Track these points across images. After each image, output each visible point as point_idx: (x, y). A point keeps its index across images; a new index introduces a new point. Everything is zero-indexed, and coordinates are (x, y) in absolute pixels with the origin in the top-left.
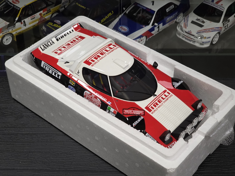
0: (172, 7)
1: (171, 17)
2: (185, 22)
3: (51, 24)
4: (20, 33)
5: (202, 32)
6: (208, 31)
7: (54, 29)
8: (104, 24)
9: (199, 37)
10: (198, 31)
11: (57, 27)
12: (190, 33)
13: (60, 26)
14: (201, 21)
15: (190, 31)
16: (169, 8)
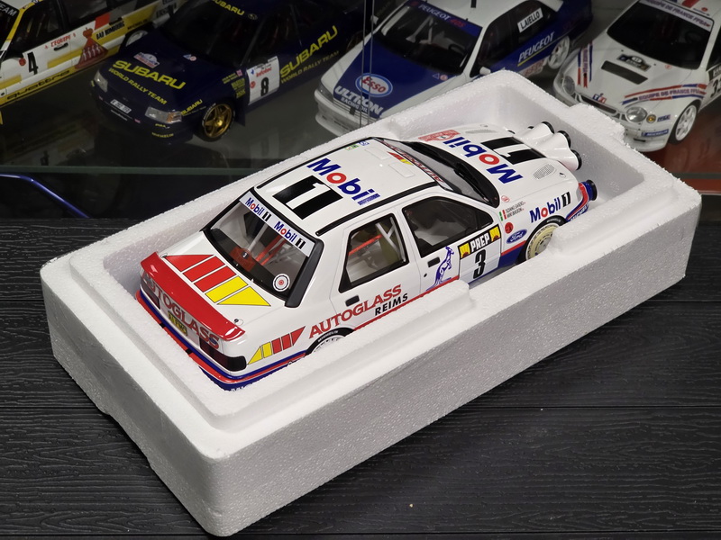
0: (537, 15)
1: (534, 47)
2: (582, 65)
3: (125, 66)
4: (16, 95)
5: (640, 98)
6: (661, 97)
7: (136, 85)
8: (305, 69)
9: (632, 114)
10: (627, 97)
11: (145, 75)
12: (601, 101)
13: (157, 74)
14: (637, 63)
15: (602, 94)
16: (526, 19)
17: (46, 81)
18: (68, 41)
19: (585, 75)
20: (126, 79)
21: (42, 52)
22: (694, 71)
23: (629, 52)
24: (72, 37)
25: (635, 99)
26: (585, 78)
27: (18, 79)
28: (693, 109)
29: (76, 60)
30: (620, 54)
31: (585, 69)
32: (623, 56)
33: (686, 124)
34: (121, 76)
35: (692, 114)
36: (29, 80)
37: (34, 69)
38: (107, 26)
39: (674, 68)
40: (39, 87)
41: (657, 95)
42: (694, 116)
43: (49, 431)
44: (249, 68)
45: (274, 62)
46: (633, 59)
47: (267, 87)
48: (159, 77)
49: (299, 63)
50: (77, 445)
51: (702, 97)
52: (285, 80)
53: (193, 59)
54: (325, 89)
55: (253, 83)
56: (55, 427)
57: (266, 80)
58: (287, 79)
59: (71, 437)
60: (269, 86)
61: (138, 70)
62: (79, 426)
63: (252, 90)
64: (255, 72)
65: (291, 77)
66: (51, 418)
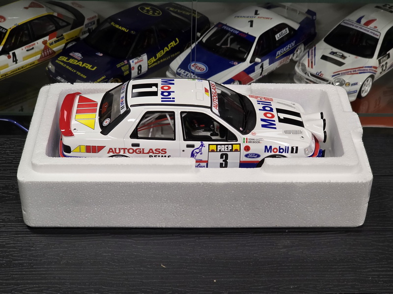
0: (286, 31)
1: (285, 49)
2: (310, 58)
3: (64, 59)
4: (6, 75)
5: (341, 73)
6: (352, 73)
7: (70, 68)
8: (161, 61)
9: (337, 82)
10: (334, 73)
11: (75, 63)
12: (320, 75)
13: (81, 63)
14: (340, 55)
15: (321, 72)
16: (280, 33)
17: (22, 68)
18: (34, 46)
19: (312, 62)
20: (65, 65)
21: (20, 52)
22: (370, 60)
23: (335, 50)
24: (36, 44)
25: (339, 74)
26: (312, 64)
27: (7, 66)
28: (370, 79)
29: (38, 56)
30: (330, 51)
31: (312, 59)
32: (332, 52)
33: (367, 88)
34: (62, 64)
35: (370, 82)
36: (12, 67)
37: (15, 61)
38: (55, 39)
39: (360, 58)
40: (18, 71)
41: (351, 72)
42: (371, 84)
43: (18, 244)
44: (131, 59)
45: (145, 57)
46: (338, 53)
47: (141, 70)
48: (83, 64)
49: (158, 58)
50: (33, 250)
51: (375, 74)
52: (150, 67)
53: (101, 55)
54: (172, 70)
55: (133, 67)
56: (21, 241)
57: (140, 66)
58: (152, 66)
59: (29, 246)
60: (142, 69)
61: (71, 61)
62: (34, 241)
63: (132, 72)
64: (134, 61)
65: (154, 65)
66: (19, 237)
